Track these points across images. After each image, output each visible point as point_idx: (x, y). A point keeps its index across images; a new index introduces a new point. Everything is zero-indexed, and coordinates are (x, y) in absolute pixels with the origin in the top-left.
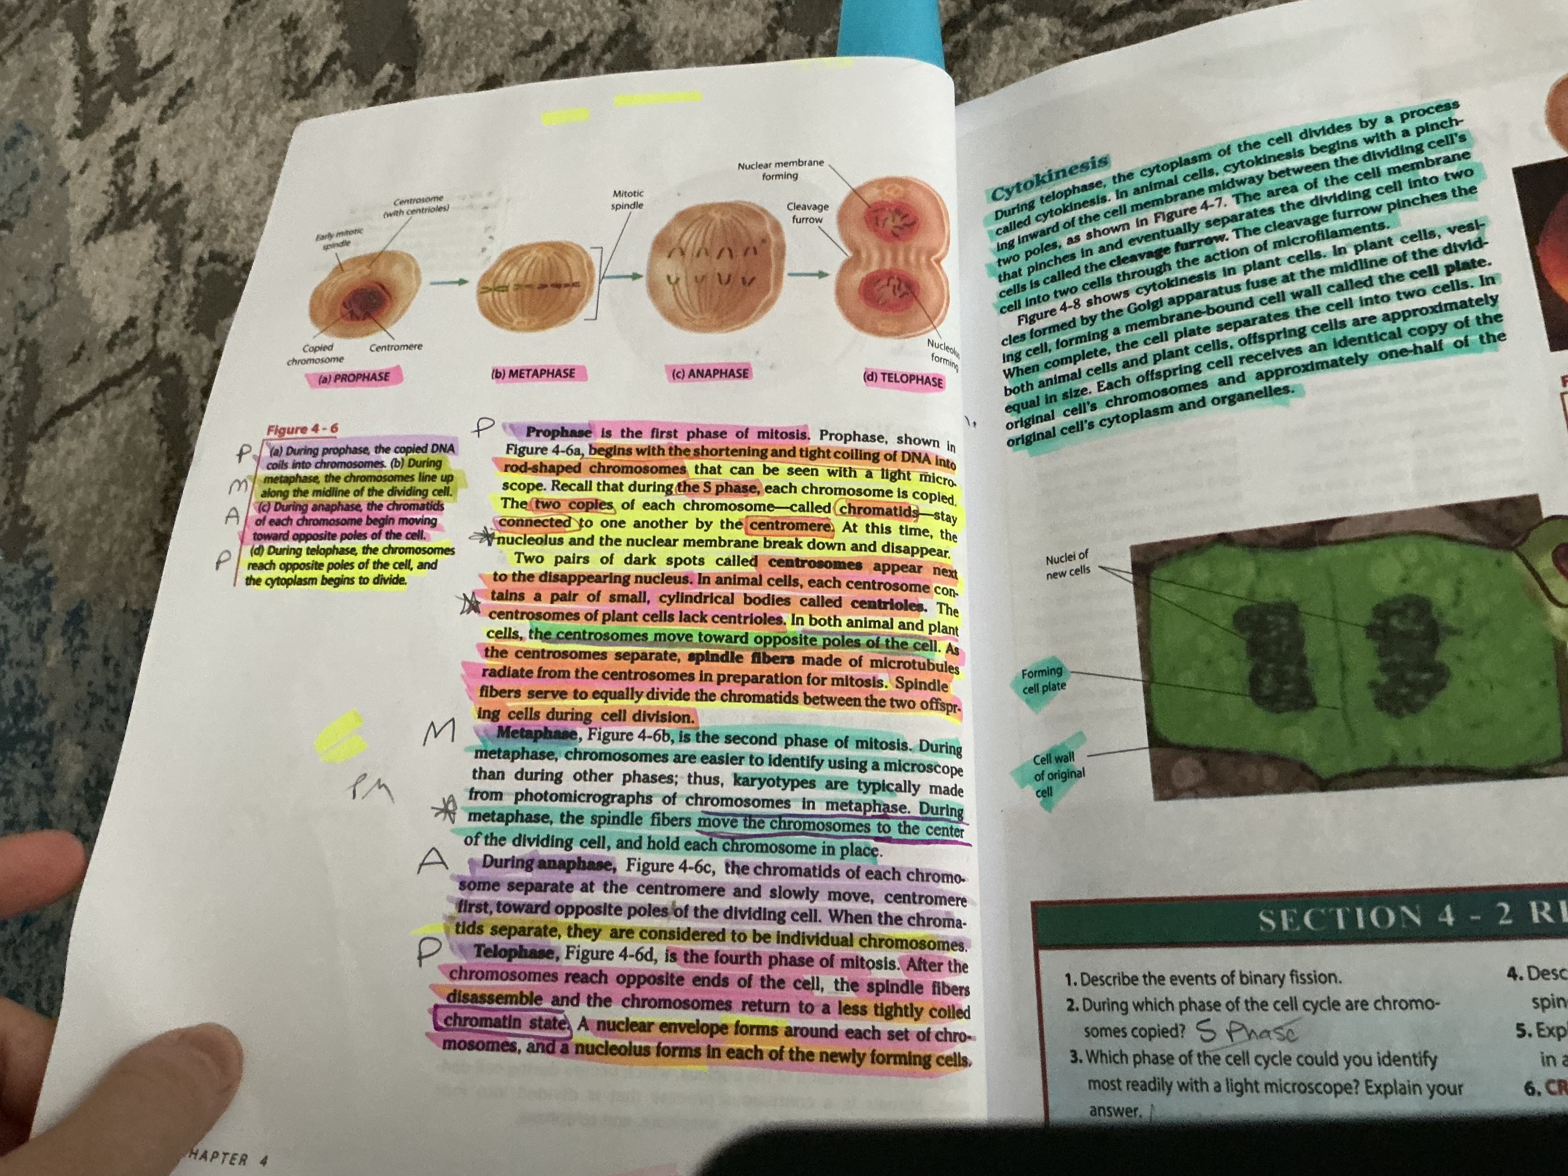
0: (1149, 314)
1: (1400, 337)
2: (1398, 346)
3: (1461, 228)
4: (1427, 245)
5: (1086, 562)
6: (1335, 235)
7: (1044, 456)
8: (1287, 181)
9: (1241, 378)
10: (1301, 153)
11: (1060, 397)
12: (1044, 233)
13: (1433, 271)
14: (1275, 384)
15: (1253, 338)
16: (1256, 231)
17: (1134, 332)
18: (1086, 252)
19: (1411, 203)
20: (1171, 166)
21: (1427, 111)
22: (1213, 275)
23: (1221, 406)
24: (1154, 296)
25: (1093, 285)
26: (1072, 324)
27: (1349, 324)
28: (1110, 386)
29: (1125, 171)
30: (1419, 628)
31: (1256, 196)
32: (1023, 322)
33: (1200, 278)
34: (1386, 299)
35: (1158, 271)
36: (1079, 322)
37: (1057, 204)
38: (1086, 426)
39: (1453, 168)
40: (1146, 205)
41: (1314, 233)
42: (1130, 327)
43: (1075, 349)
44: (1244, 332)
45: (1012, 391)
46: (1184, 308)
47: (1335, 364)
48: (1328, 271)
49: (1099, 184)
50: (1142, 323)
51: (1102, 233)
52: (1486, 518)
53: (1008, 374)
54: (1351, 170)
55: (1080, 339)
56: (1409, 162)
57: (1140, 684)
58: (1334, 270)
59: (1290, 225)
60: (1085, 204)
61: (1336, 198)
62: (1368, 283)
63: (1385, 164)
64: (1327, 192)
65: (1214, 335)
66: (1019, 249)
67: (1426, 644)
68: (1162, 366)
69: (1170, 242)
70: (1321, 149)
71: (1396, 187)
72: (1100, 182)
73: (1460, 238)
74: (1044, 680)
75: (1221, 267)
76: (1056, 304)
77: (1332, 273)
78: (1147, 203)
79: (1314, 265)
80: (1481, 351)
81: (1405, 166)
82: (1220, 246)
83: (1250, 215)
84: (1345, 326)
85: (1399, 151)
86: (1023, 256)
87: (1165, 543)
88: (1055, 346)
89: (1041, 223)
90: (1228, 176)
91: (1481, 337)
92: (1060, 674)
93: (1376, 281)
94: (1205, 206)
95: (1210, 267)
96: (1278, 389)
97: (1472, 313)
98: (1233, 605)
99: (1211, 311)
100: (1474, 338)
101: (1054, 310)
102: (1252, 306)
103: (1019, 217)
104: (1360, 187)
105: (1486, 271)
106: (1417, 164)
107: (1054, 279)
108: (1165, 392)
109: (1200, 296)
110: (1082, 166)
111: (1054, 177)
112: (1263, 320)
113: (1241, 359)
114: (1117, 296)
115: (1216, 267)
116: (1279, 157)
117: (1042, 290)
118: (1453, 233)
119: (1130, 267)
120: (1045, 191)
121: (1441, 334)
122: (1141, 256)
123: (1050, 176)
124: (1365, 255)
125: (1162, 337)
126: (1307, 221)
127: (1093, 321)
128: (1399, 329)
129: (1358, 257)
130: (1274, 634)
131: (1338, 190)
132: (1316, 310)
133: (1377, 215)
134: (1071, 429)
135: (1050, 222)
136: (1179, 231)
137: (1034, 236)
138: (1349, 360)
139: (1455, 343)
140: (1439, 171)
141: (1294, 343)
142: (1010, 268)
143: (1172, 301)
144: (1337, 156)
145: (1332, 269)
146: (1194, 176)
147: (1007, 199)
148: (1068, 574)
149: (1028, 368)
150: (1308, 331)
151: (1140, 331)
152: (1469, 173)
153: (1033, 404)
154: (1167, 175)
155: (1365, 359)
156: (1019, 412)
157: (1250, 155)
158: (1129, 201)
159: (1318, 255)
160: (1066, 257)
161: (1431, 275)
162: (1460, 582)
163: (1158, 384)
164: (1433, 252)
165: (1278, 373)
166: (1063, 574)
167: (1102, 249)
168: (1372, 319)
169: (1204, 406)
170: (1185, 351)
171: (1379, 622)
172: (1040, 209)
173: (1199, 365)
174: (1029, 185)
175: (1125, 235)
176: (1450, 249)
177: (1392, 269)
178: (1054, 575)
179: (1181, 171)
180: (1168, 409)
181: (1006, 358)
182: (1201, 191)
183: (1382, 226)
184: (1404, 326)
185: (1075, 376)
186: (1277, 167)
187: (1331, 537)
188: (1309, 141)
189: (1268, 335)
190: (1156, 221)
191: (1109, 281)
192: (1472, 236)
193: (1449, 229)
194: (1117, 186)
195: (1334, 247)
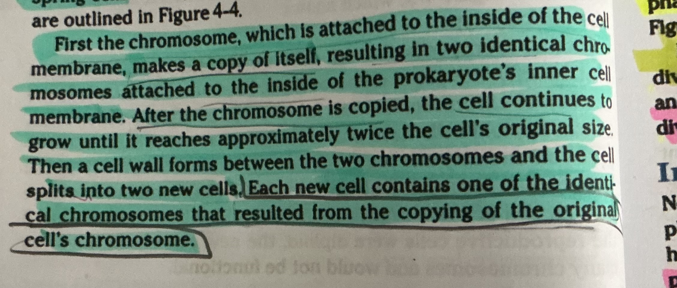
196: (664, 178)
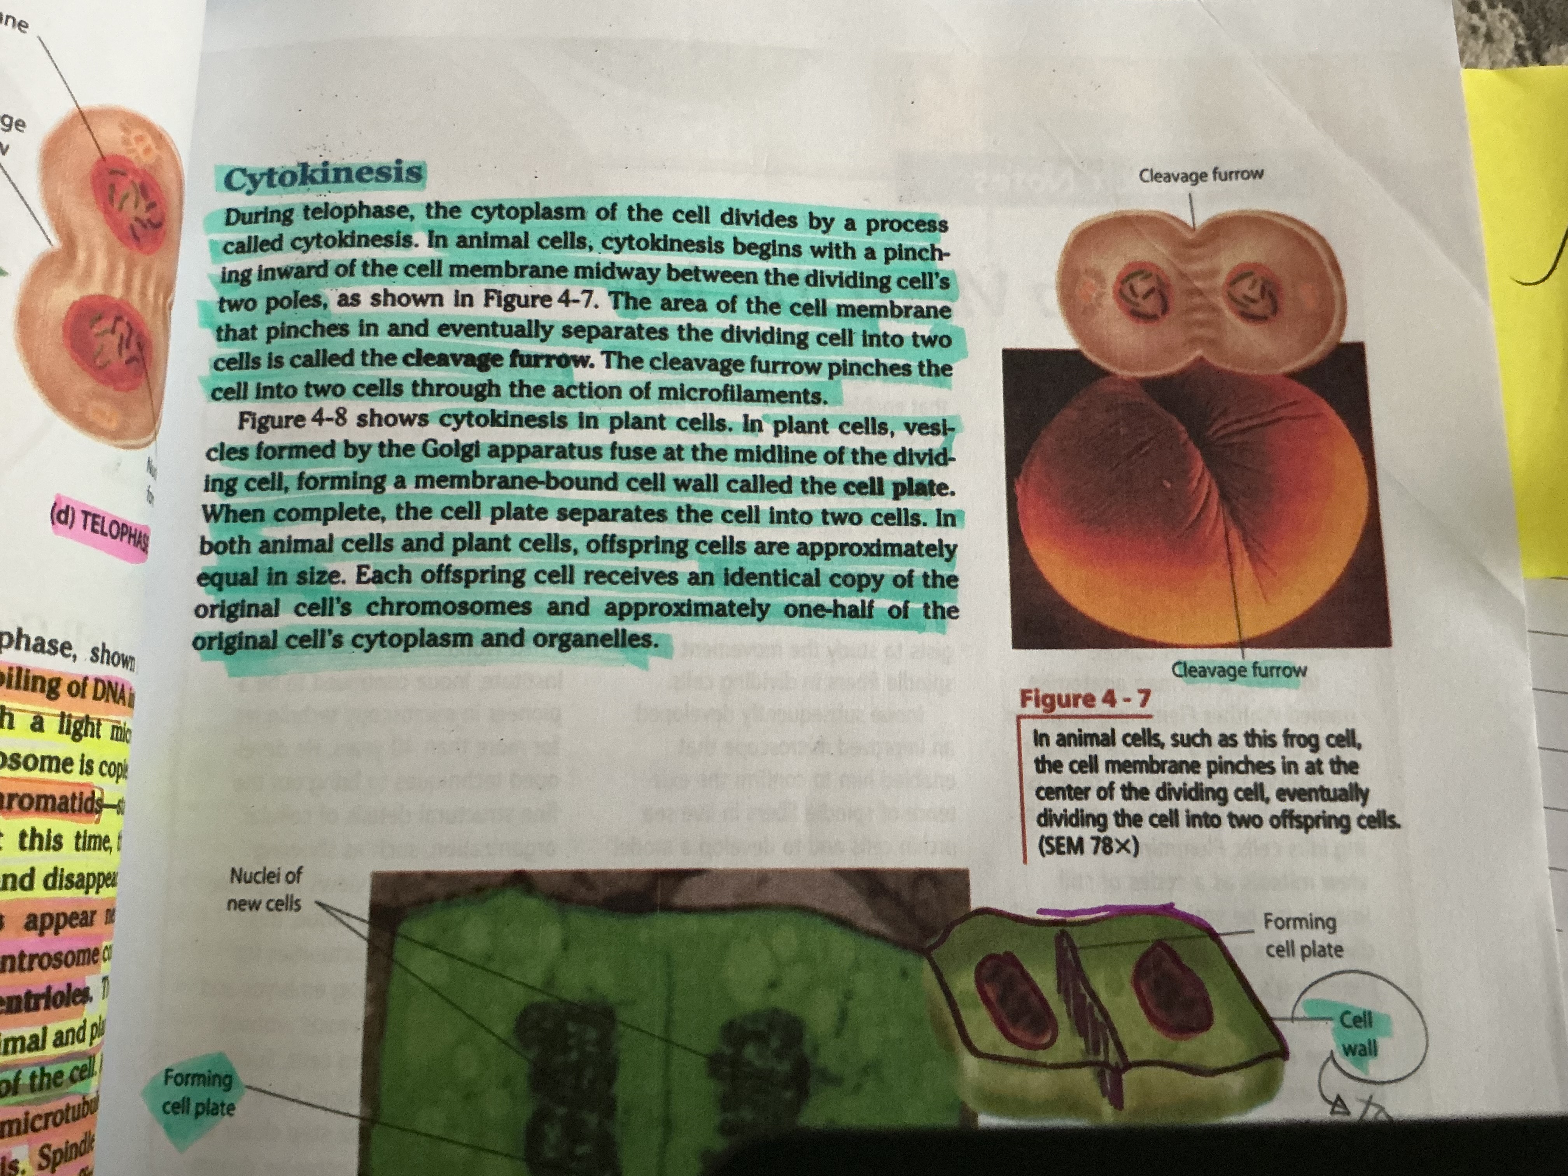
0: (454, 466)
1: (818, 584)
2: (812, 598)
3: (923, 428)
4: (874, 443)
5: (296, 890)
6: (749, 397)
7: (251, 681)
8: (693, 289)
9: (583, 608)
10: (719, 248)
11: (292, 578)
12: (302, 272)
13: (875, 487)
14: (633, 627)
15: (608, 544)
16: (636, 363)
17: (428, 491)
18: (368, 329)
19: (862, 370)
20: (524, 213)
21: (903, 225)
22: (562, 422)
23: (547, 649)
24: (467, 435)
25: (371, 389)
26: (327, 450)
27: (750, 548)
28: (379, 578)
29: (448, 200)
30: (785, 1067)
31: (643, 303)
32: (247, 426)
33: (542, 421)
34: (806, 518)
35: (480, 393)
36: (340, 449)
37: (330, 227)
38: (329, 640)
39: (925, 328)
40: (474, 271)
41: (721, 388)
42: (422, 481)
43: (330, 497)
44: (598, 529)
45: (214, 548)
46: (511, 468)
47: (721, 611)
48: (731, 455)
49: (402, 210)
50: (442, 478)
51: (396, 300)
52: (896, 898)
53: (211, 514)
54: (788, 295)
55: (339, 481)
56: (868, 302)
57: (355, 1124)
58: (742, 455)
59: (688, 365)
60: (373, 241)
61: (762, 337)
62: (784, 486)
63: (836, 297)
64: (748, 323)
65: (551, 526)
66: (259, 290)
67: (788, 1095)
68: (466, 561)
69: (503, 346)
70: (749, 248)
71: (844, 338)
72: (403, 209)
73: (920, 443)
74: (199, 1094)
75: (578, 410)
76: (306, 407)
77: (737, 459)
78: (476, 268)
79: (714, 440)
80: (922, 629)
81: (862, 308)
82: (580, 375)
83: (631, 333)
84: (744, 551)
85: (856, 281)
86: (262, 305)
87: (429, 876)
88: (295, 483)
89: (298, 253)
90: (607, 257)
91: (926, 606)
92: (228, 1088)
93: (797, 486)
94: (565, 299)
95: (561, 407)
96: (635, 637)
97: (920, 566)
98: (520, 998)
99: (552, 482)
100: (916, 606)
101: (301, 418)
102: (615, 488)
103: (266, 231)
104: (796, 326)
105: (946, 504)
106: (879, 308)
107: (308, 362)
108: (463, 608)
109: (538, 452)
110: (380, 171)
111: (331, 176)
112: (629, 516)
113: (588, 574)
114: (407, 420)
115: (570, 408)
116: (686, 246)
117: (287, 376)
118: (911, 432)
119: (436, 375)
120: (314, 196)
121: (874, 590)
122: (456, 360)
123: (325, 173)
124: (789, 440)
125: (470, 511)
126: (713, 365)
127: (365, 454)
128: (817, 571)
129: (776, 442)
130: (574, 1056)
131: (764, 323)
132: (705, 516)
133: (812, 377)
134: (304, 641)
135: (315, 256)
136: (520, 332)
137: (284, 273)
138: (742, 607)
139: (890, 611)
140: (905, 327)
141: (666, 563)
142: (239, 319)
143: (494, 451)
144: (770, 265)
145: (738, 451)
146: (554, 241)
147: (249, 193)
148: (263, 906)
149: (245, 513)
150: (691, 549)
151: (437, 490)
152: (945, 341)
153: (245, 580)
154: (510, 227)
155: (764, 610)
156: (220, 589)
157: (643, 229)
158: (450, 256)
159: (721, 425)
160: (333, 327)
161: (873, 493)
162: (848, 996)
163: (454, 592)
164: (879, 458)
165: (639, 610)
166: (255, 905)
167: (394, 330)
168: (783, 547)
169: (521, 644)
170: (502, 544)
171: (728, 1051)
172: (301, 227)
173: (523, 571)
174: (288, 178)
175: (435, 314)
176: (904, 457)
177: (823, 471)
178: (239, 905)
179: (537, 227)
180: (464, 639)
181: (211, 484)
182: (561, 272)
183: (817, 398)
184: (828, 567)
185: (323, 546)
186: (682, 260)
187: (679, 900)
188: (734, 230)
189: (632, 542)
190: (487, 305)
191: (398, 390)
192: (935, 443)
193: (907, 425)
194: (433, 223)
195: (746, 416)
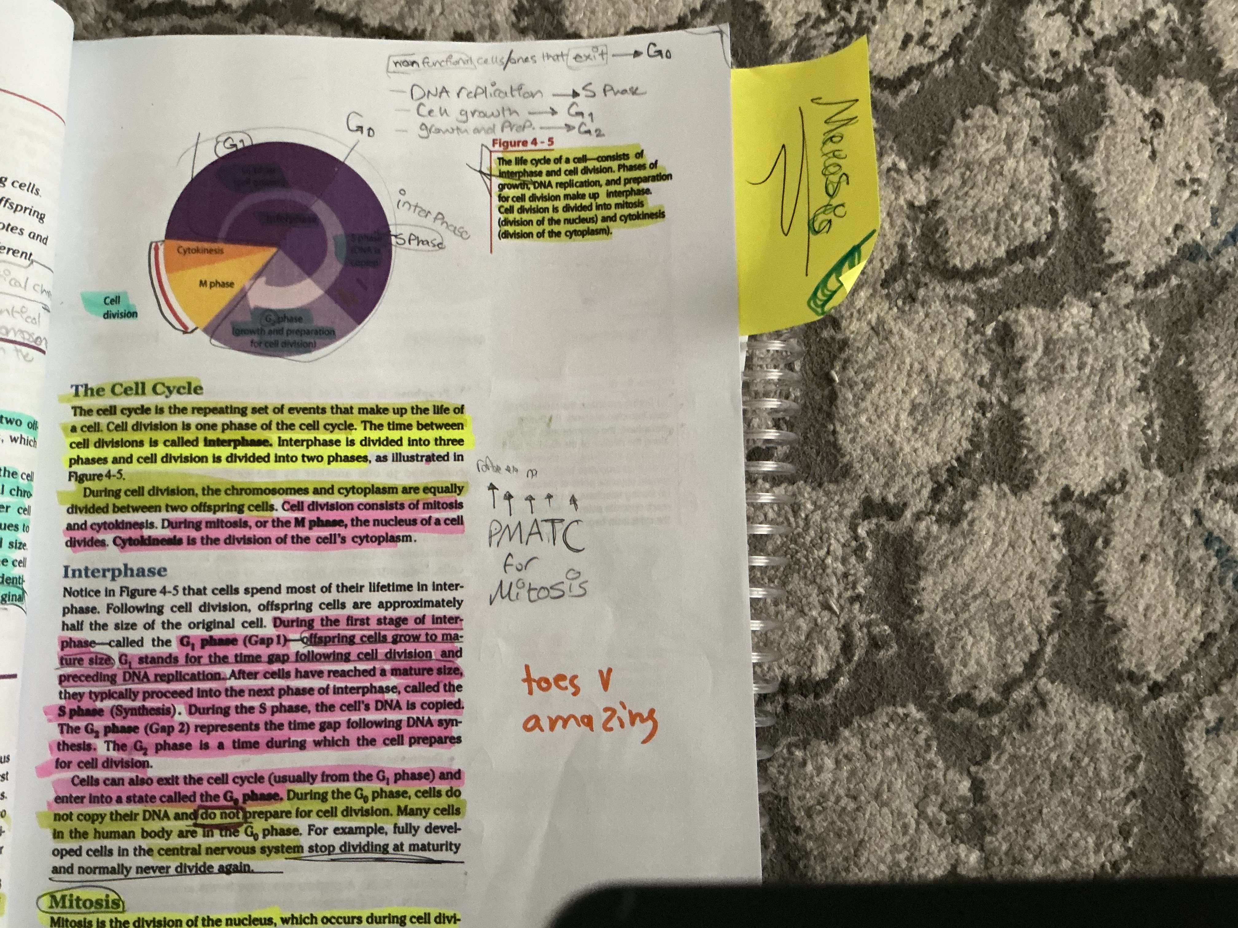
196: (66, 576)
